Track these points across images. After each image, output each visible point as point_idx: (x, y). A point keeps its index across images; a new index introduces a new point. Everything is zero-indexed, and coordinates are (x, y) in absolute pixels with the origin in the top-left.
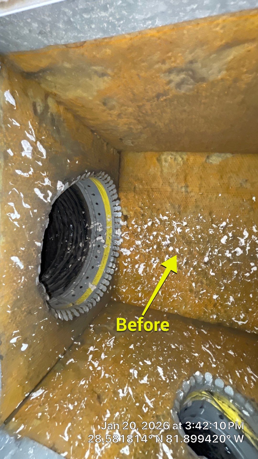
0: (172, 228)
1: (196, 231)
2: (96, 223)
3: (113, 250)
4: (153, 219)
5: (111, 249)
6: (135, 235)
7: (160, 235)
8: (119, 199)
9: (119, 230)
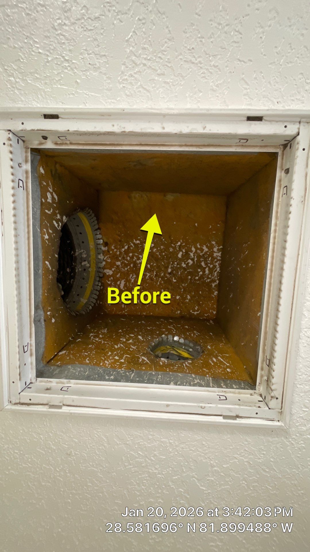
1: (161, 250)
2: (80, 250)
3: (98, 272)
4: (128, 243)
5: (96, 271)
6: (115, 257)
7: (135, 255)
8: (99, 229)
9: (101, 254)
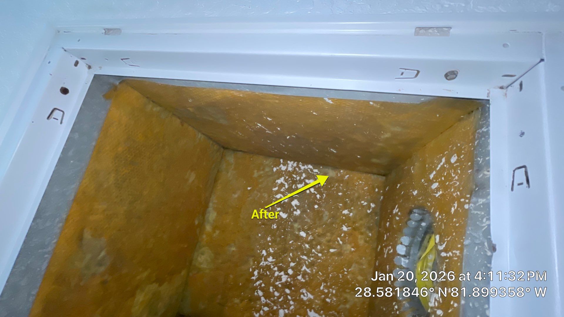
0: (268, 267)
1: (273, 241)
4: (256, 289)
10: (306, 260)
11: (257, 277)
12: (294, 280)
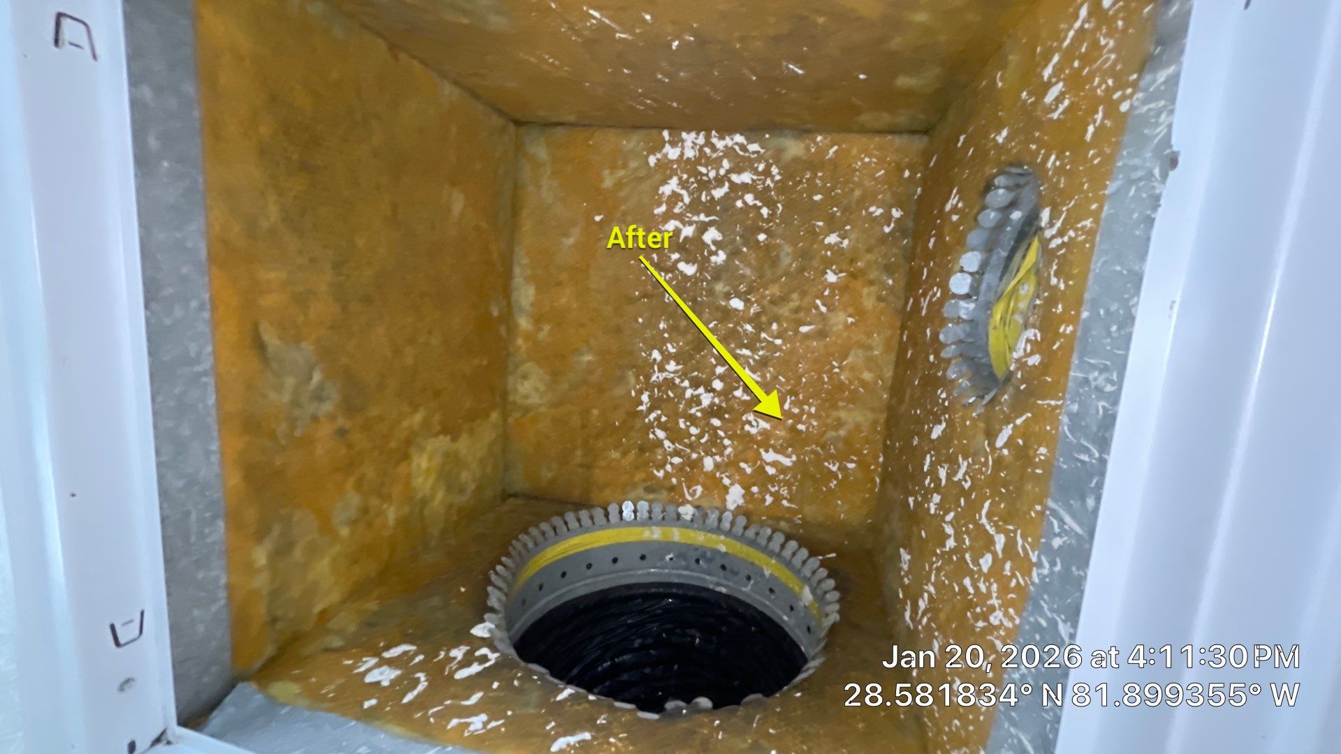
0: (669, 384)
4: (650, 426)
5: (728, 536)
8: (605, 505)
9: (681, 510)
10: (749, 357)
11: (648, 405)
12: (727, 400)
